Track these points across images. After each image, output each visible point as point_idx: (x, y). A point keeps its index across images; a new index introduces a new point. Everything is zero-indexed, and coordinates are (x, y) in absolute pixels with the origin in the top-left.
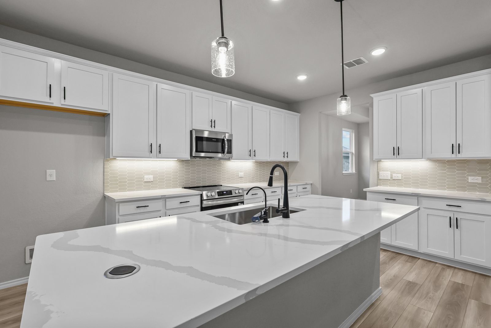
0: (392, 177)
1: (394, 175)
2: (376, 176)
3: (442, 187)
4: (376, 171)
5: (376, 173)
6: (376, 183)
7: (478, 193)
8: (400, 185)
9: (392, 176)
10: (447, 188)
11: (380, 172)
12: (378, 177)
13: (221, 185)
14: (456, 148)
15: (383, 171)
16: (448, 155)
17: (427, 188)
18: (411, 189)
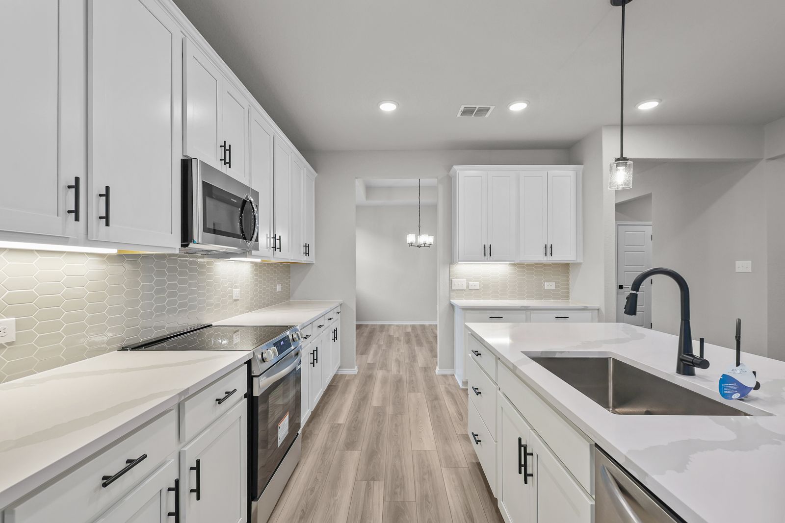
0: (468, 287)
1: (471, 283)
2: (448, 285)
3: (521, 297)
4: (448, 278)
5: (448, 281)
6: (448, 295)
7: (552, 301)
8: (478, 297)
9: (469, 284)
10: (527, 297)
11: (453, 280)
12: (451, 286)
13: (210, 326)
14: (549, 250)
15: (456, 278)
16: (539, 257)
17: (506, 299)
18: (508, 301)
